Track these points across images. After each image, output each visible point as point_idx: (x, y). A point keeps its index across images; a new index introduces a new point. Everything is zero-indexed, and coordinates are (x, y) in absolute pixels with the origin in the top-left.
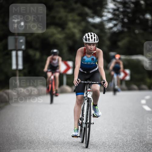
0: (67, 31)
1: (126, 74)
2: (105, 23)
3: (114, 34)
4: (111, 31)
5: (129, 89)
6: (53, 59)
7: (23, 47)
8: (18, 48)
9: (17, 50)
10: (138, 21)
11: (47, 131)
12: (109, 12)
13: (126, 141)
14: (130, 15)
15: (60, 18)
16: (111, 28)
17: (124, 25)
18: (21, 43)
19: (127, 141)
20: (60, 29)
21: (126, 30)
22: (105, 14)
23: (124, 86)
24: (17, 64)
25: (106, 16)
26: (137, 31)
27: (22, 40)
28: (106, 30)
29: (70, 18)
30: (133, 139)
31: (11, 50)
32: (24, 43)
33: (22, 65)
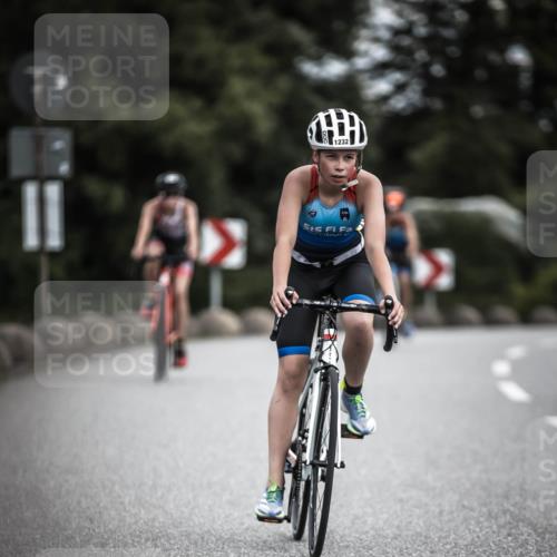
0: (224, 109)
1: (438, 269)
2: (364, 80)
3: (396, 119)
4: (385, 108)
5: (450, 321)
6: (163, 210)
7: (64, 168)
8: (46, 172)
9: (42, 179)
10: (480, 74)
12: (376, 40)
13: (437, 510)
14: (453, 51)
15: (200, 63)
16: (385, 99)
17: (431, 86)
18: (57, 153)
19: (441, 513)
20: (197, 103)
21: (437, 104)
22: (362, 45)
23: (430, 310)
24: (42, 231)
25: (366, 54)
26: (478, 111)
27: (60, 143)
28: (367, 107)
29: (236, 62)
30: (464, 506)
31: (22, 180)
32: (68, 154)
33: (60, 233)
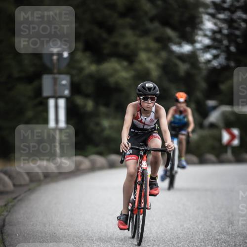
0: (137, 66)
1: (233, 137)
2: (199, 53)
3: (214, 70)
4: (209, 66)
7: (67, 92)
8: (58, 94)
9: (56, 97)
11: (106, 228)
12: (205, 36)
14: (240, 40)
15: (126, 46)
16: (209, 61)
17: (229, 56)
18: (64, 85)
20: (125, 64)
21: (232, 64)
22: (199, 38)
24: (57, 120)
25: (200, 42)
27: (65, 81)
28: (201, 65)
29: (142, 45)
31: (48, 98)
32: (68, 86)
33: (65, 121)
